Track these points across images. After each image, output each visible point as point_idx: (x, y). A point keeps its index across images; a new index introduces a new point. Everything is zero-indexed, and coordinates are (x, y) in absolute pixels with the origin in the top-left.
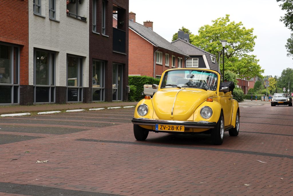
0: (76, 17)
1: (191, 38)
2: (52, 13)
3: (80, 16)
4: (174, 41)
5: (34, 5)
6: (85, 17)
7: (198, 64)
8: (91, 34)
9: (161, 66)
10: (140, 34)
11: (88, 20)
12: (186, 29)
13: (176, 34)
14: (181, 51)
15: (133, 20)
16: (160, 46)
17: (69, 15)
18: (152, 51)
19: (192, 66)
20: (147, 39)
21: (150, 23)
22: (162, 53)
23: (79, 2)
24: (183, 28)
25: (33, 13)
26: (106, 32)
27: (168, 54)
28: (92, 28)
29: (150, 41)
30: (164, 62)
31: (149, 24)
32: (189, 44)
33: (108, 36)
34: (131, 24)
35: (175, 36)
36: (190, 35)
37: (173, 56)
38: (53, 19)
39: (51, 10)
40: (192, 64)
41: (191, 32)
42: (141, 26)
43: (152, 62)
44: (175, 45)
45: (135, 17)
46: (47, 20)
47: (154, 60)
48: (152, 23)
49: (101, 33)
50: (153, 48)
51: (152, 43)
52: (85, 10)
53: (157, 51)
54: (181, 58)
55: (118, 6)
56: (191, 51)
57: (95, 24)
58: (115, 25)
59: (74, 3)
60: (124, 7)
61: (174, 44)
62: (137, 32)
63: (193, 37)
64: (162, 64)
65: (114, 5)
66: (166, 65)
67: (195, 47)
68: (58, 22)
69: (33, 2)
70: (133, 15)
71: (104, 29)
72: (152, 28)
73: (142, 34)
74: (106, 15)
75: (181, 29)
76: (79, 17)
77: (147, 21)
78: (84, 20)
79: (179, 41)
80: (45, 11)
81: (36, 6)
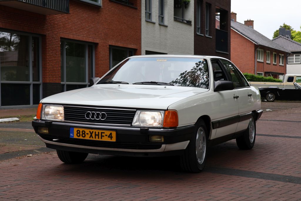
0: (181, 21)
1: (292, 34)
2: (161, 18)
3: (185, 19)
4: (275, 38)
5: (146, 12)
6: (190, 20)
7: (300, 60)
8: (196, 36)
9: (263, 64)
10: (241, 33)
11: (193, 23)
12: (287, 26)
13: (277, 31)
14: (283, 47)
15: (234, 19)
16: (261, 44)
17: (176, 19)
18: (253, 49)
19: (293, 62)
20: (248, 38)
21: (251, 22)
22: (263, 50)
23: (184, 7)
24: (284, 25)
25: (145, 20)
26: (209, 33)
27: (269, 51)
28: (196, 30)
29: (251, 39)
30: (265, 59)
31: (249, 23)
32: (291, 40)
33: (211, 37)
34: (232, 24)
35: (276, 33)
36: (291, 32)
37: (274, 53)
38: (162, 24)
39: (160, 15)
40: (294, 60)
41: (293, 29)
42: (242, 25)
43: (253, 59)
44: (276, 43)
45: (236, 17)
46: (157, 25)
47: (255, 58)
48: (253, 21)
49: (205, 35)
50: (254, 46)
51: (253, 41)
52: (190, 14)
53: (259, 49)
54: (283, 55)
55: (220, 8)
56: (293, 47)
57: (200, 26)
58: (217, 26)
59: (181, 7)
60: (226, 9)
61: (275, 41)
62: (238, 31)
63: (295, 33)
64: (263, 61)
65: (216, 7)
66: (268, 62)
67: (297, 43)
68: (166, 26)
69: (145, 10)
70: (234, 15)
71: (207, 31)
72: (253, 26)
73: (243, 33)
74: (209, 17)
75: (282, 26)
76: (184, 21)
77: (248, 20)
78: (189, 23)
79: (280, 38)
80: (155, 18)
81: (148, 13)
